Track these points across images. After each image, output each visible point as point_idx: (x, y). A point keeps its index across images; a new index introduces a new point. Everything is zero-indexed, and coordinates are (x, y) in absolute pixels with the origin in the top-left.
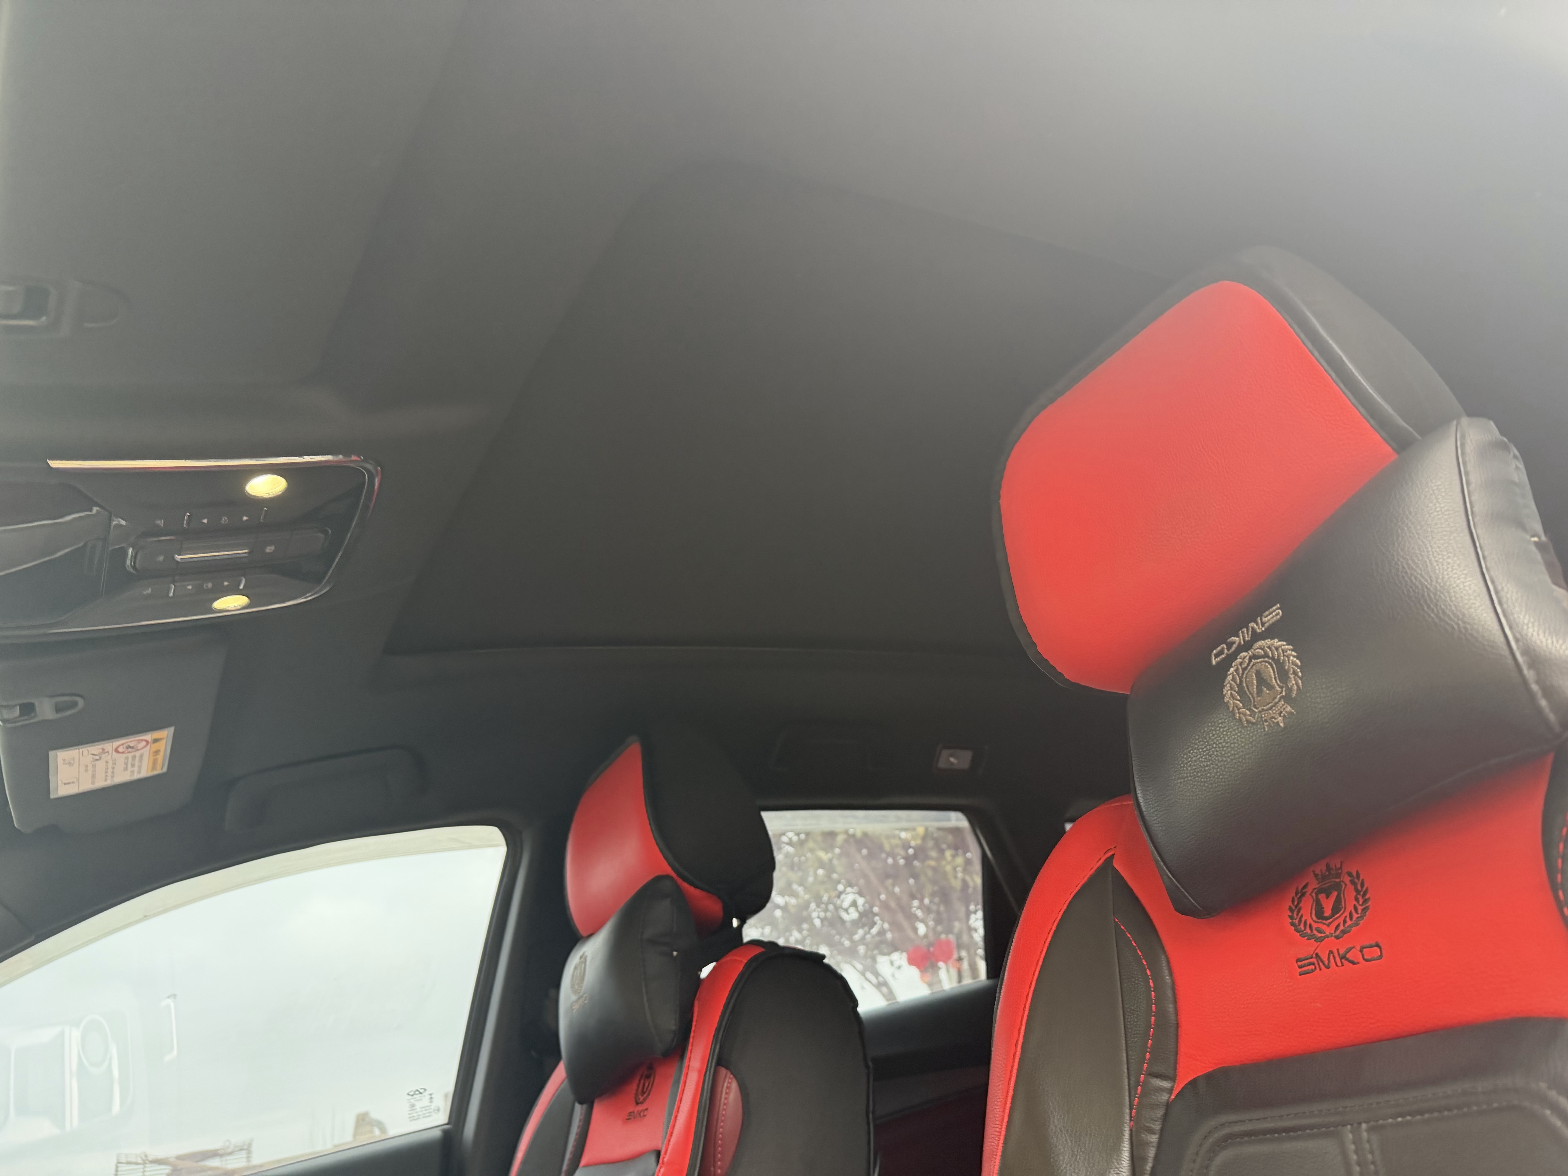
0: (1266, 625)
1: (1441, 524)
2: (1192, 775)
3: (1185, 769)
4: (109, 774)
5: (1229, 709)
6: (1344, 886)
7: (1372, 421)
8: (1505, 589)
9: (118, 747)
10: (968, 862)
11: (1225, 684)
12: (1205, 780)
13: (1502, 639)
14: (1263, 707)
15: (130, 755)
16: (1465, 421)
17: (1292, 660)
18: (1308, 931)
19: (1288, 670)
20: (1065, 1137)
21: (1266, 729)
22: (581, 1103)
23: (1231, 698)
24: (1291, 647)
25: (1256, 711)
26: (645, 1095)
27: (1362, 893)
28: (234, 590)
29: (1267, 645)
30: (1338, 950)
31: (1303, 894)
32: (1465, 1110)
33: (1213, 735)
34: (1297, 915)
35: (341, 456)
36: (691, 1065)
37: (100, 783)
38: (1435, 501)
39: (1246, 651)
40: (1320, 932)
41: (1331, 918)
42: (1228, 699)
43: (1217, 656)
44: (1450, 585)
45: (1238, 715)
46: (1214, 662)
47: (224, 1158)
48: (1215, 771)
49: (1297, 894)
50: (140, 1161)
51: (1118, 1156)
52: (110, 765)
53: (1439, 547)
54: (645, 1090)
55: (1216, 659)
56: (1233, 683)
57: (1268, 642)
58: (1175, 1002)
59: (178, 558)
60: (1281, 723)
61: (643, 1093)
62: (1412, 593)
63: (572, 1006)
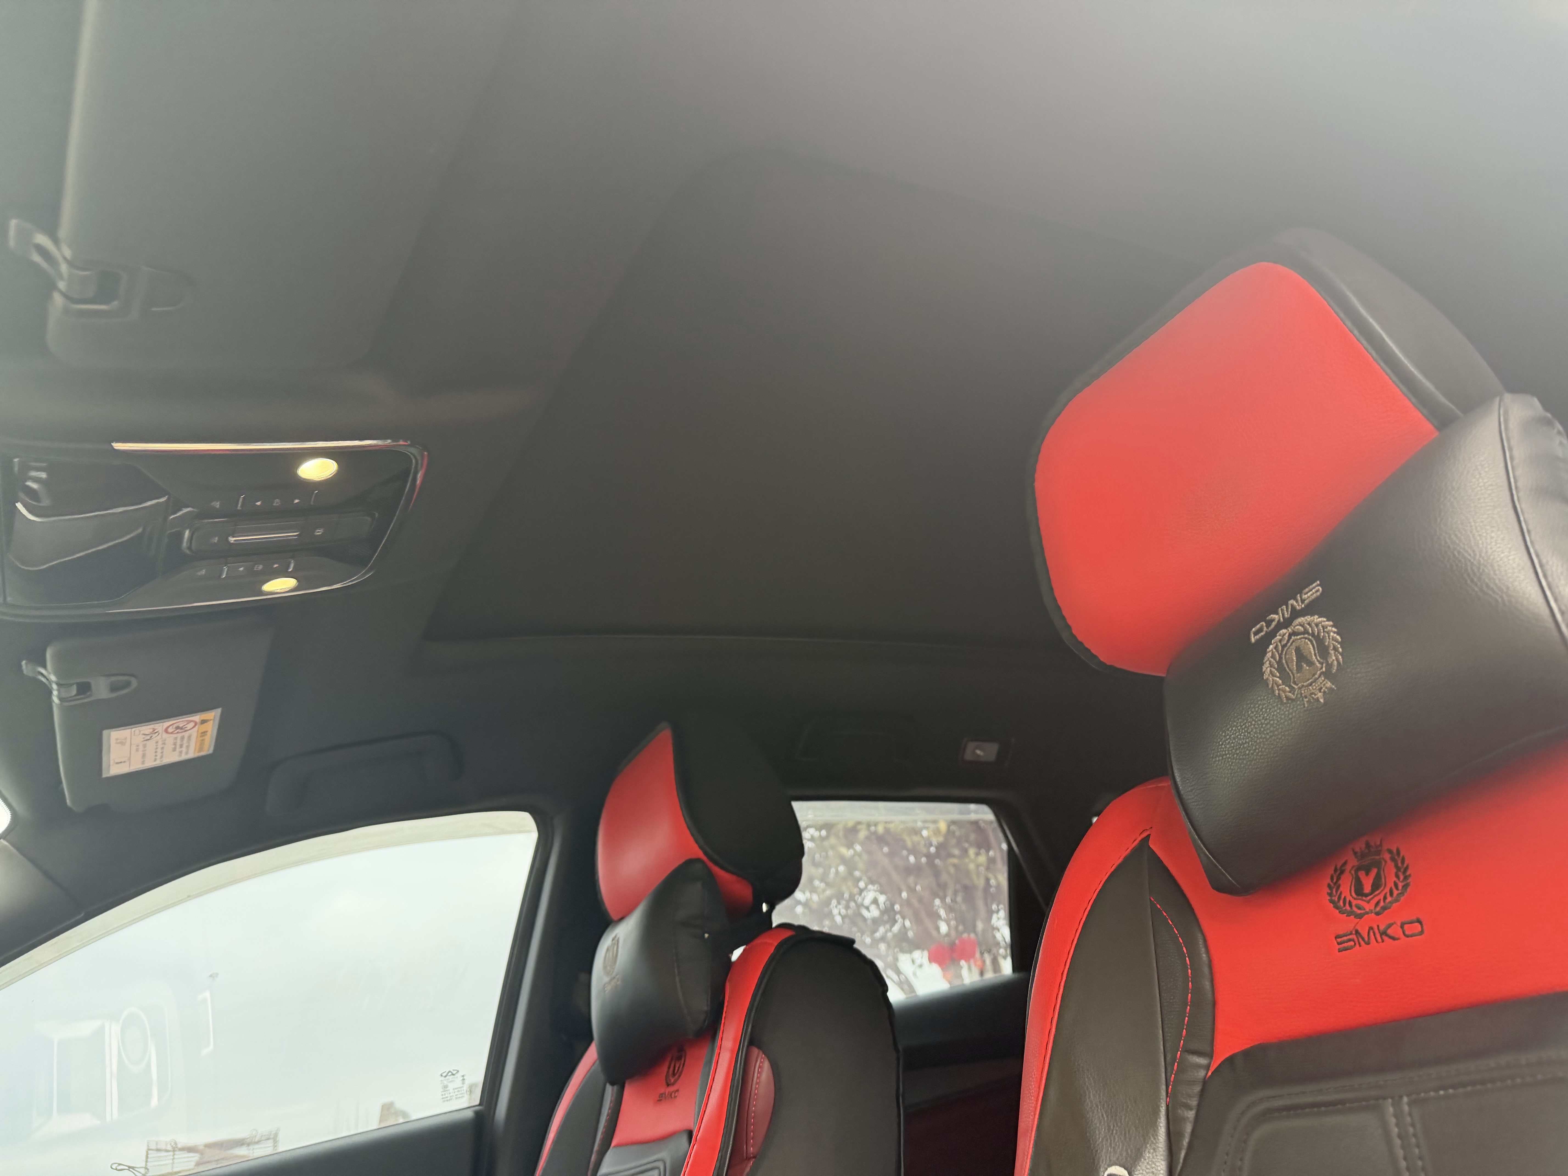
0: (1306, 602)
1: (1485, 499)
2: (1230, 752)
3: (1223, 746)
4: (159, 754)
5: (1268, 685)
6: (1383, 863)
7: (1414, 400)
8: (1551, 563)
9: (168, 727)
10: (991, 861)
11: (1264, 661)
12: (1244, 757)
13: (1547, 611)
14: (1302, 683)
15: (180, 735)
16: (1508, 397)
17: (1333, 637)
18: (1348, 907)
19: (1328, 646)
20: (1102, 1112)
21: (1306, 706)
22: (612, 1084)
23: (1271, 675)
24: (1331, 623)
25: (1296, 687)
26: (676, 1077)
27: (1402, 870)
28: (283, 573)
29: (1307, 622)
30: (1378, 926)
31: (1342, 872)
32: (1509, 1082)
33: (1252, 712)
34: (1336, 892)
35: (389, 441)
36: (723, 1044)
37: (150, 763)
38: (1478, 476)
39: (1286, 628)
40: (1359, 908)
41: (1371, 895)
42: (1267, 676)
43: (1256, 634)
44: (1494, 559)
45: (1277, 692)
46: (1253, 640)
47: (251, 1147)
48: (1254, 748)
49: (1336, 870)
50: (169, 1148)
51: (1155, 1131)
52: (160, 746)
53: (1482, 522)
54: (676, 1071)
55: (1256, 637)
56: (1272, 660)
57: (1308, 618)
58: (1212, 981)
59: (232, 540)
60: (1321, 698)
61: (674, 1074)
62: (1455, 567)
63: (604, 988)
